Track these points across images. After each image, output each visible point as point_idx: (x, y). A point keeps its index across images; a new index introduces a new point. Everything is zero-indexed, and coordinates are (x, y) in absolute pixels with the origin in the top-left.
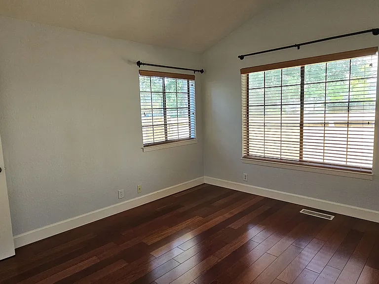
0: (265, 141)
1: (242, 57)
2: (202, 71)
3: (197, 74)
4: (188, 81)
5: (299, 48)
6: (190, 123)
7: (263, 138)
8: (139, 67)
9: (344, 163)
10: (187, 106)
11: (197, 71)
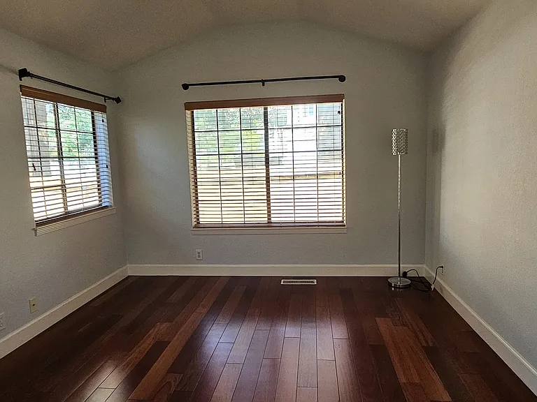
0: (223, 202)
1: (186, 87)
2: (118, 100)
3: (109, 104)
4: (92, 113)
5: (263, 85)
6: (98, 182)
7: (219, 198)
8: (21, 80)
9: (316, 219)
10: (93, 154)
11: (110, 98)
